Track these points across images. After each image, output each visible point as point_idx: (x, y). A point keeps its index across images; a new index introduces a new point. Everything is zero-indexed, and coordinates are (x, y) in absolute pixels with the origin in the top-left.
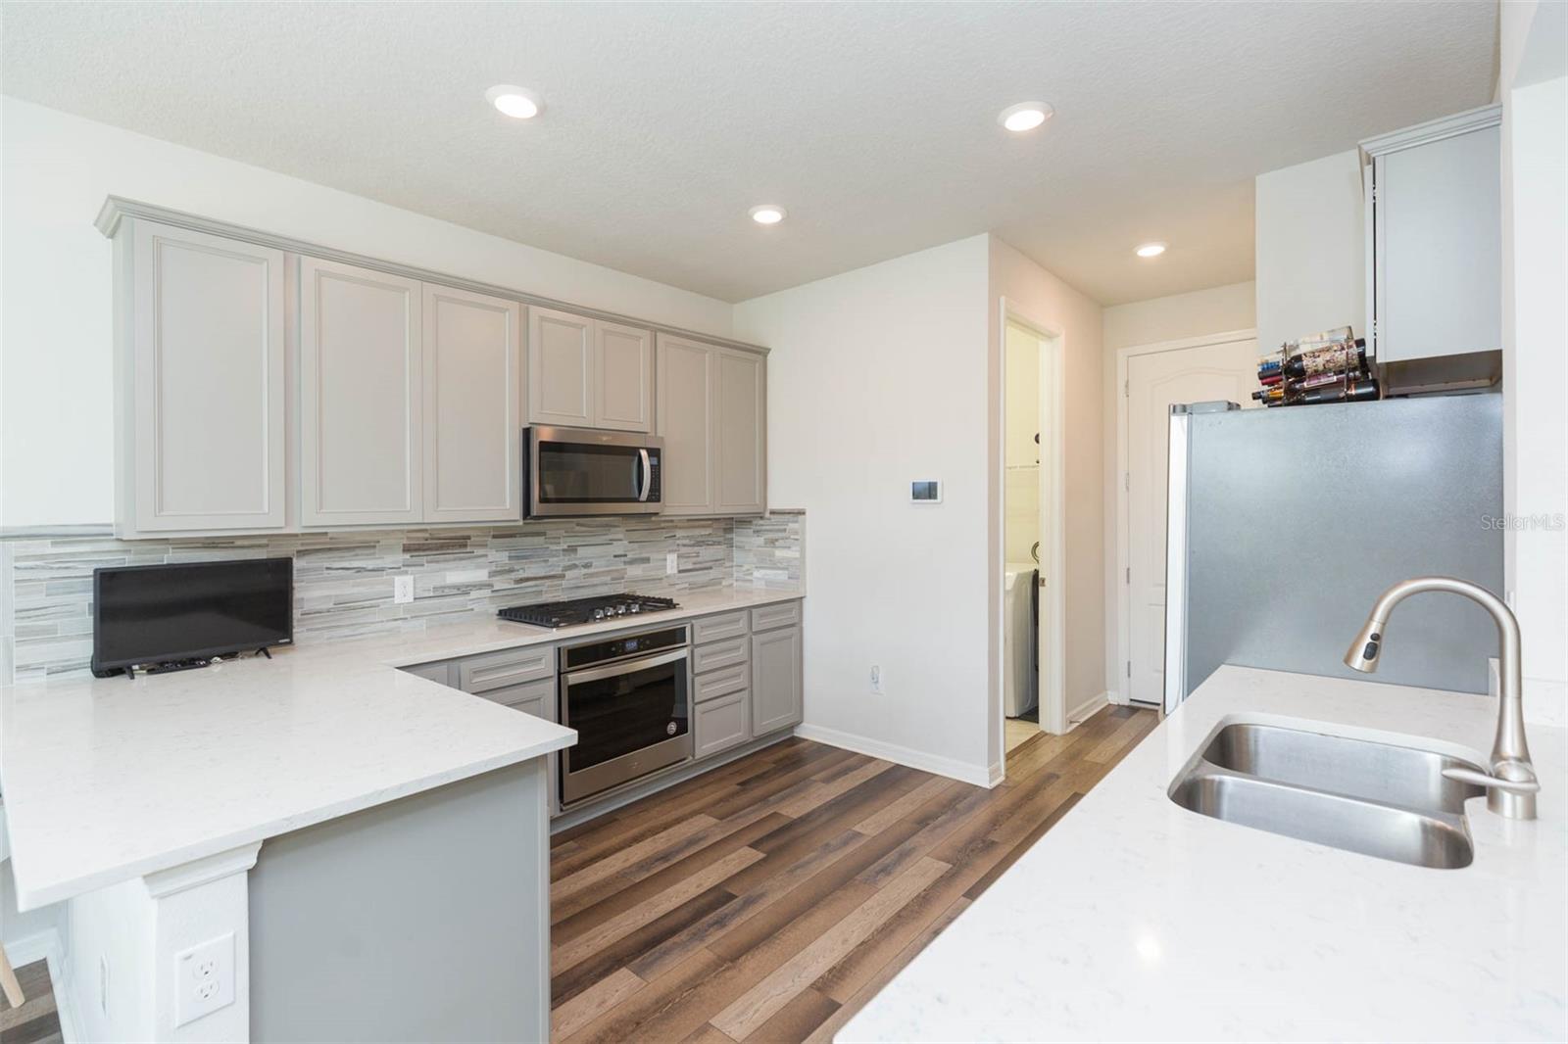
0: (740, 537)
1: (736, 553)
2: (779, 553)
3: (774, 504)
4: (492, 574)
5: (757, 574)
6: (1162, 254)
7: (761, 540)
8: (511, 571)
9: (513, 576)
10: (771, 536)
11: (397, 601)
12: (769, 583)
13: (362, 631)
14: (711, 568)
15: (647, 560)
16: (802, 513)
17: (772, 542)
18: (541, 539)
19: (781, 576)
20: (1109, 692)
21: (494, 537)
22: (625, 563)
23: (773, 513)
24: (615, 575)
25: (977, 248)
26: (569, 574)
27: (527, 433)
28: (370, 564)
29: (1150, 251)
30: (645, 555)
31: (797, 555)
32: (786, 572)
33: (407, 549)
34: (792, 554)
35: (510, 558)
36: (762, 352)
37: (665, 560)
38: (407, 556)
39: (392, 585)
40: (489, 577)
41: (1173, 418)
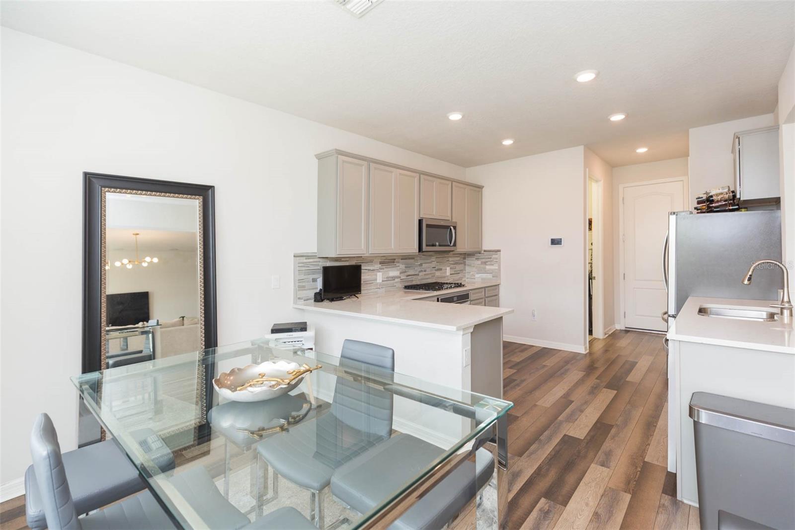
0: (468, 261)
1: (467, 268)
2: (488, 267)
3: (485, 248)
4: (401, 273)
5: (477, 276)
6: (646, 152)
7: (479, 262)
8: (405, 272)
9: (406, 274)
10: (484, 260)
11: (378, 281)
12: (483, 279)
13: (370, 291)
14: (459, 273)
15: (441, 269)
16: (499, 251)
17: (485, 263)
18: (413, 260)
19: (490, 276)
20: (616, 325)
21: (402, 259)
22: (436, 270)
23: (485, 251)
24: (433, 275)
25: (579, 151)
26: (421, 274)
27: (420, 222)
28: (371, 268)
29: (642, 150)
30: (441, 267)
31: (497, 268)
32: (491, 275)
33: (380, 264)
34: (495, 267)
35: (406, 267)
36: (480, 187)
37: (446, 269)
38: (380, 266)
39: (376, 275)
40: (400, 274)
41: (670, 216)
